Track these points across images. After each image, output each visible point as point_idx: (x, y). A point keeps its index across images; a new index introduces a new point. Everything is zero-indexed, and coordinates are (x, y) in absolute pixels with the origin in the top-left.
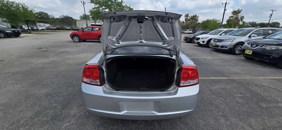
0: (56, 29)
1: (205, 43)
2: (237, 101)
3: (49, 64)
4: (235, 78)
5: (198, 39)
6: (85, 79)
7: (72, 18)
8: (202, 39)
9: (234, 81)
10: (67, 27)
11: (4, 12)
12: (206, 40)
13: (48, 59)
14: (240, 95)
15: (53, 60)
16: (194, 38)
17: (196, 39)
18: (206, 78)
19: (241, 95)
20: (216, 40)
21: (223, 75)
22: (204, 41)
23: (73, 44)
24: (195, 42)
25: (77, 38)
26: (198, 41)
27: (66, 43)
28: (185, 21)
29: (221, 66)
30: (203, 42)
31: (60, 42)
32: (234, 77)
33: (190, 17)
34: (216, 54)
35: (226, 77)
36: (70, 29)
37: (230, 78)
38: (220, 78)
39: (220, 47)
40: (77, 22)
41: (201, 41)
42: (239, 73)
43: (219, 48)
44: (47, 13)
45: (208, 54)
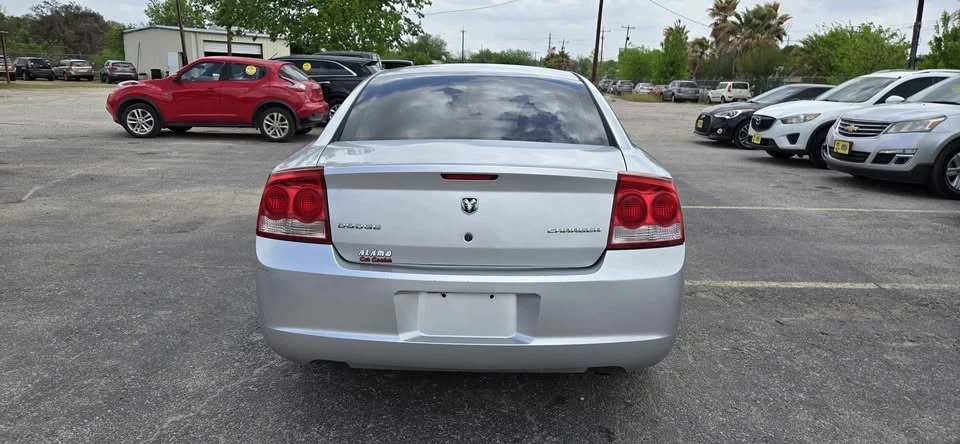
0: (13, 77)
1: (801, 144)
2: (886, 361)
3: (31, 226)
4: (912, 285)
5: (767, 123)
6: (271, 221)
7: (96, 18)
8: (784, 121)
9: (897, 296)
10: (71, 64)
12: (806, 130)
13: (19, 205)
14: (911, 344)
15: (46, 209)
16: (746, 118)
17: (754, 126)
18: (773, 284)
19: (917, 344)
20: (853, 127)
21: (858, 275)
22: (797, 135)
23: (128, 145)
24: (751, 137)
25: (144, 114)
26: (766, 134)
27: (88, 141)
28: (715, 34)
29: (857, 242)
30: (793, 138)
31: (59, 137)
32: (905, 281)
33: (737, 16)
34: (852, 193)
35: (867, 280)
36: (89, 78)
37: (887, 286)
38: (840, 286)
39: (871, 158)
40: (127, 38)
41: (778, 135)
42: (937, 270)
43: (868, 164)
45: (813, 193)
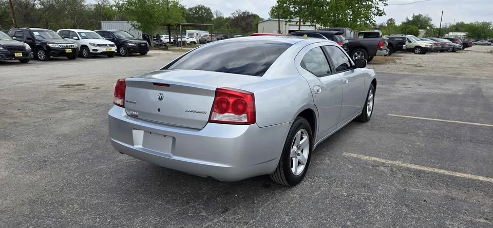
11: (133, 8)
40: (259, 24)
44: (209, 8)
